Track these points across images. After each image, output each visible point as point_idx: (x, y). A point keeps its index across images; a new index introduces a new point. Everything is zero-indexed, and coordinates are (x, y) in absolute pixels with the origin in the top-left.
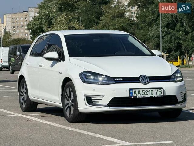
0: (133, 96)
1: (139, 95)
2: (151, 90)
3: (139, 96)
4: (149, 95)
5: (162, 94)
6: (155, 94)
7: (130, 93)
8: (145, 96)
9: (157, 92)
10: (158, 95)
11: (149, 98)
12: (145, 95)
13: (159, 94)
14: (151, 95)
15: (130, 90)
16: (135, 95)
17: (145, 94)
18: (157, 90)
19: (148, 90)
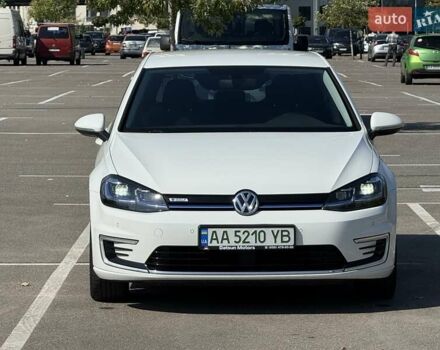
0: (209, 245)
1: (225, 242)
2: (258, 230)
3: (224, 246)
4: (252, 243)
5: (292, 243)
6: (270, 242)
7: (200, 237)
8: (241, 246)
9: (275, 237)
10: (279, 243)
11: (252, 250)
12: (241, 244)
13: (282, 242)
14: (259, 244)
15: (202, 228)
16: (214, 244)
17: (242, 239)
18: (275, 230)
19: (251, 231)
